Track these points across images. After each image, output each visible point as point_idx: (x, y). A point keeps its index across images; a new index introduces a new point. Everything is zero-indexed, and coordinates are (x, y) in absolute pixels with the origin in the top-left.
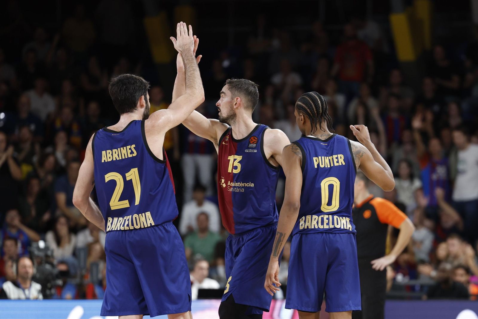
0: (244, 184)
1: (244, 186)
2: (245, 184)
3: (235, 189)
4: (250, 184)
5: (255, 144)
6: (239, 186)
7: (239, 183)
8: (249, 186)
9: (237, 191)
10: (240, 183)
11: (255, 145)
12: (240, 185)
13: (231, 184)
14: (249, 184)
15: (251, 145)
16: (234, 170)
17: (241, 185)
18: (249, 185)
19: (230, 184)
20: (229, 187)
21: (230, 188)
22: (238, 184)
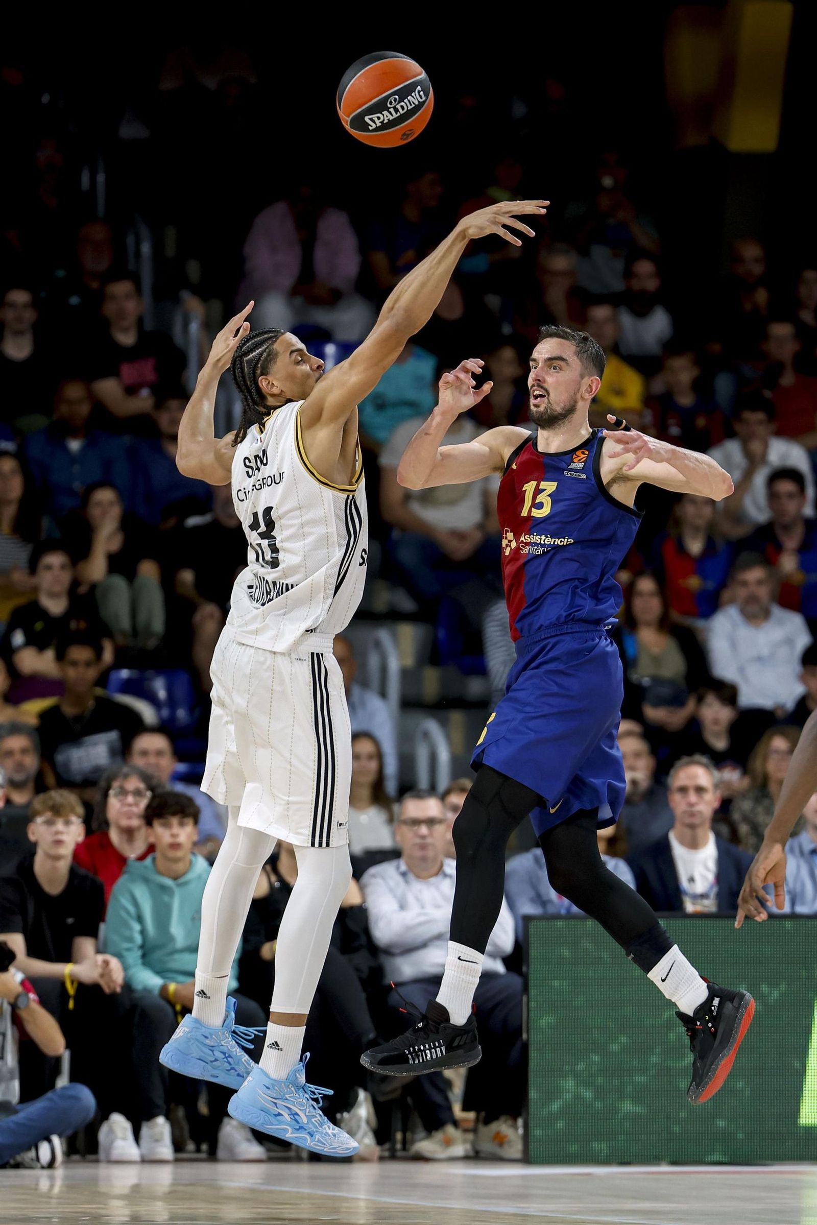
0: (553, 540)
1: (552, 543)
2: (555, 541)
3: (536, 547)
4: (566, 540)
5: (582, 462)
6: (542, 542)
7: (543, 537)
8: (562, 543)
9: (538, 552)
10: (547, 537)
11: (581, 465)
12: (544, 541)
13: (525, 539)
14: (563, 540)
15: (573, 466)
16: (533, 510)
17: (546, 540)
18: (564, 542)
19: (523, 539)
20: (522, 546)
21: (524, 547)
22: (541, 539)
